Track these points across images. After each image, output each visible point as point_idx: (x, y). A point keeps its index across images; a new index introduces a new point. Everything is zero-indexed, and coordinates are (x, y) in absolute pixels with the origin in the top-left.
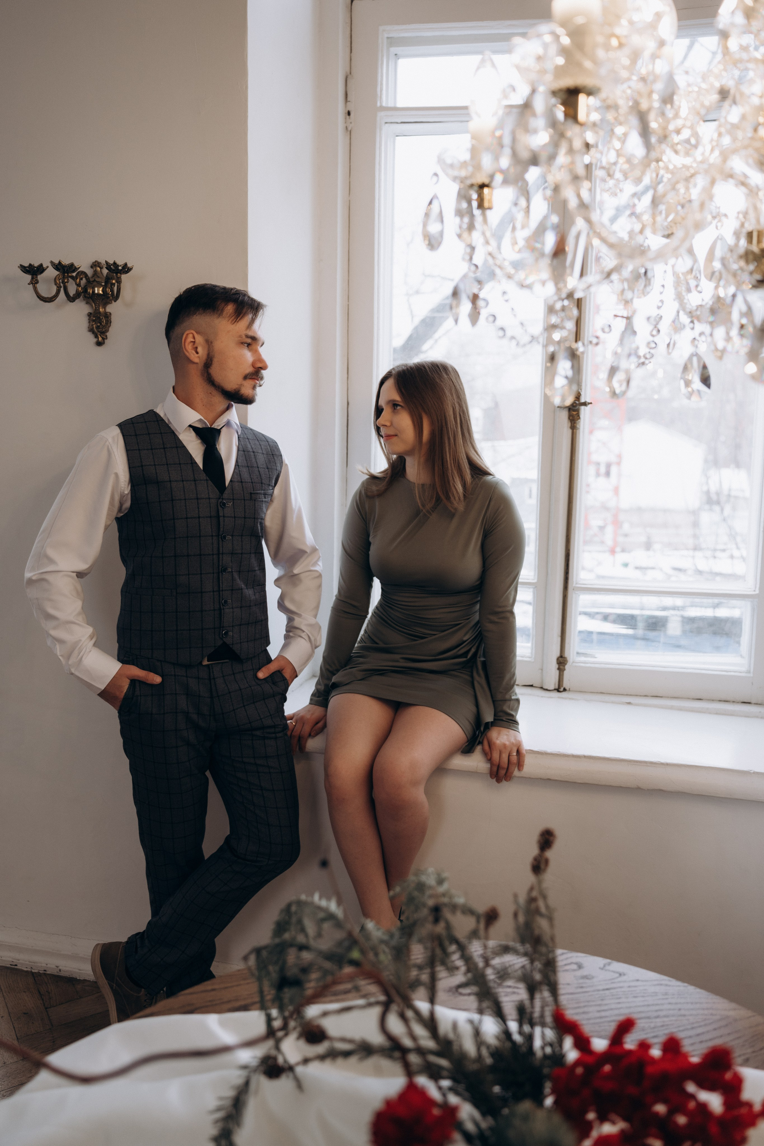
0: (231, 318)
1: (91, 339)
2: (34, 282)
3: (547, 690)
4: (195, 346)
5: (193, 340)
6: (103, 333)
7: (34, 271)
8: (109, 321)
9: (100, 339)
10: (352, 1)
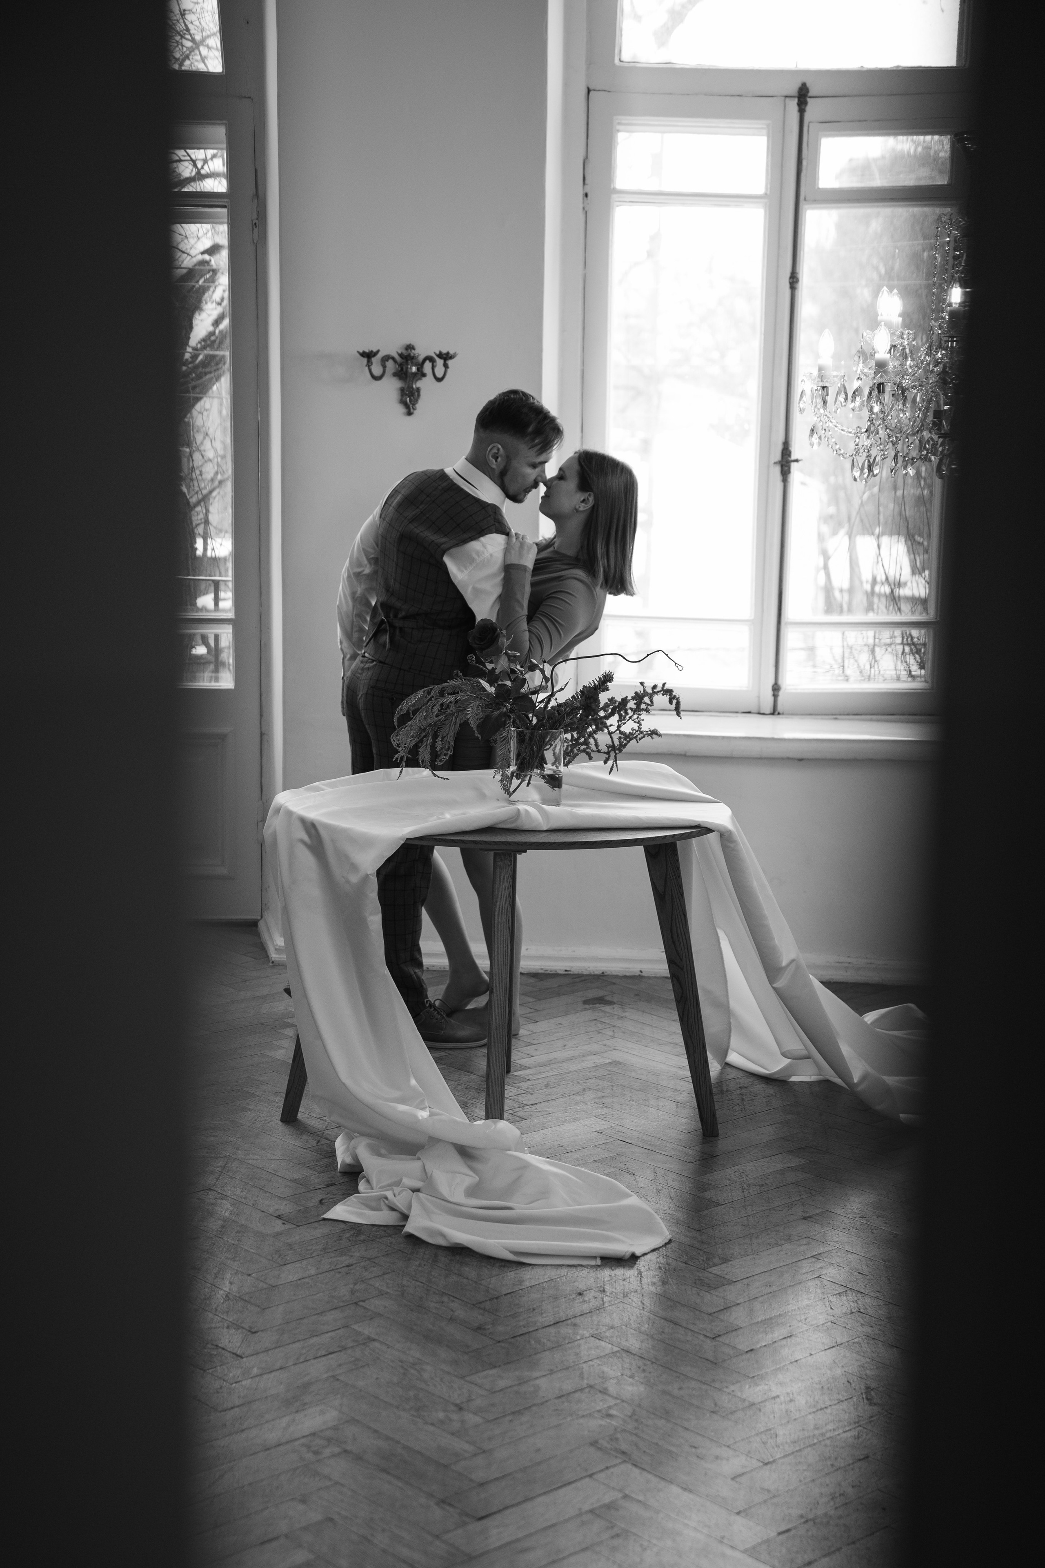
1: (401, 409)
2: (369, 364)
3: (764, 714)
4: (497, 456)
5: (497, 451)
6: (414, 405)
7: (368, 356)
8: (419, 395)
9: (412, 410)
10: (589, 91)
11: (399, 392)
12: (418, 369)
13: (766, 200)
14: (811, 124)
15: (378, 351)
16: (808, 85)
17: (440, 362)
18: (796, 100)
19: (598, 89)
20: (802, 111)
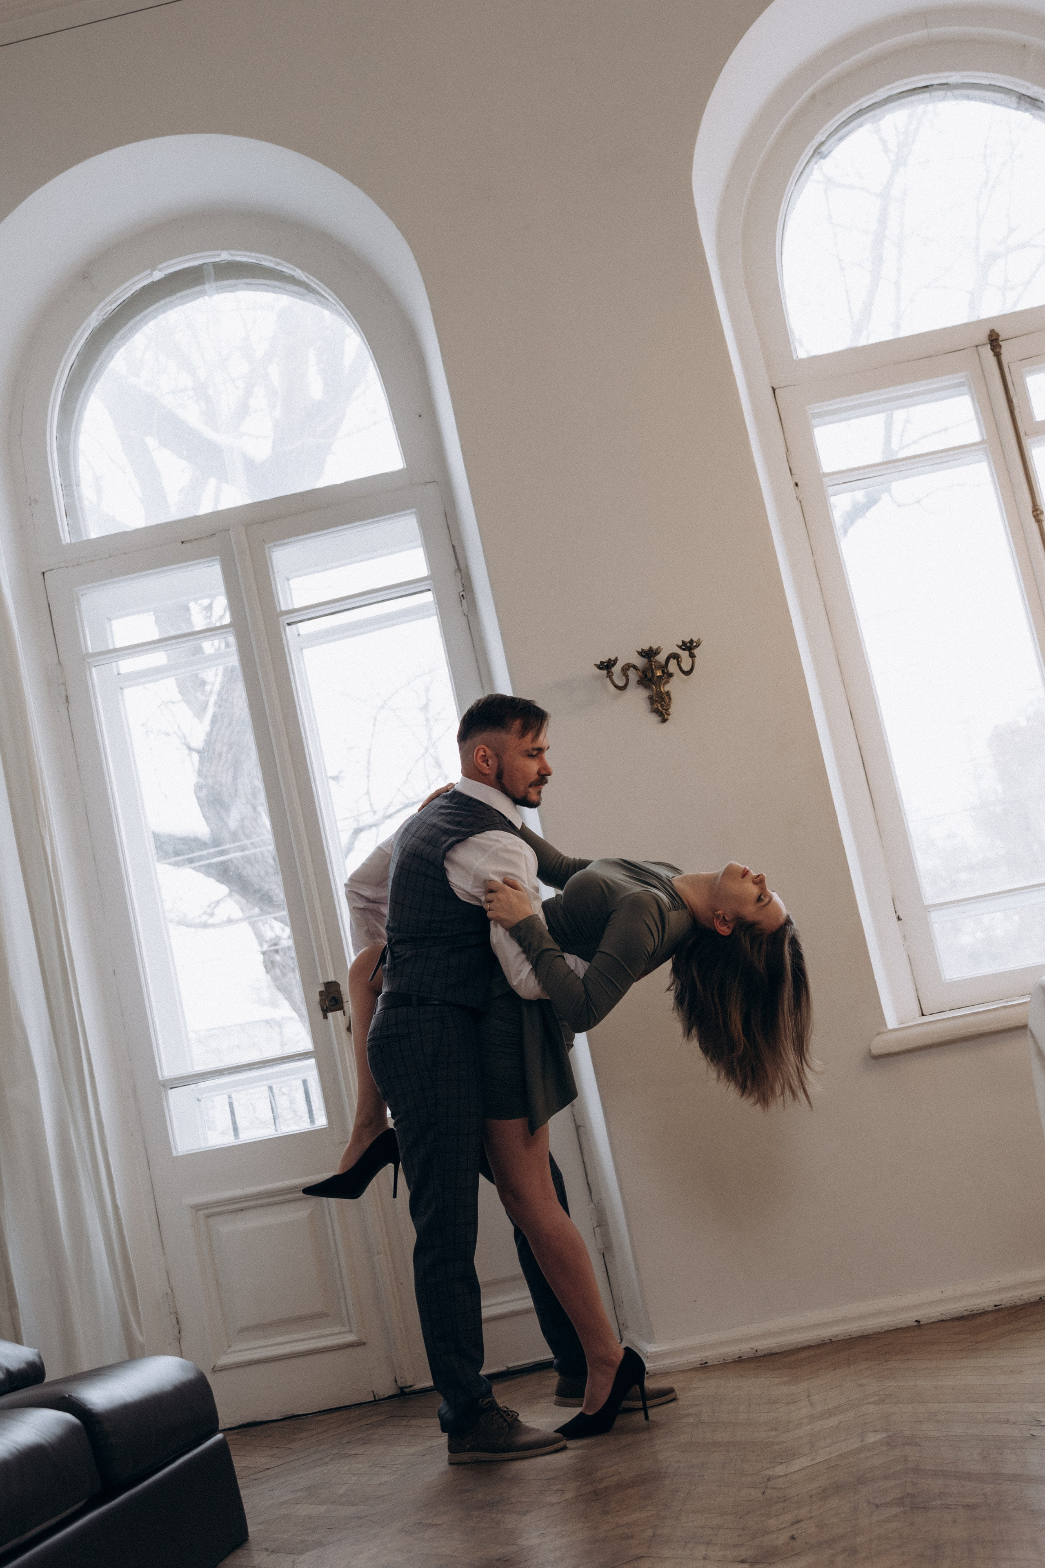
0: (519, 734)
2: (610, 675)
4: (486, 759)
5: (484, 754)
6: (667, 710)
7: (607, 666)
8: (670, 699)
9: (666, 716)
10: (774, 390)
11: (649, 701)
12: (663, 672)
13: (985, 445)
14: (1010, 365)
15: (616, 659)
16: (997, 330)
17: (684, 654)
18: (989, 346)
19: (782, 386)
20: (998, 355)
